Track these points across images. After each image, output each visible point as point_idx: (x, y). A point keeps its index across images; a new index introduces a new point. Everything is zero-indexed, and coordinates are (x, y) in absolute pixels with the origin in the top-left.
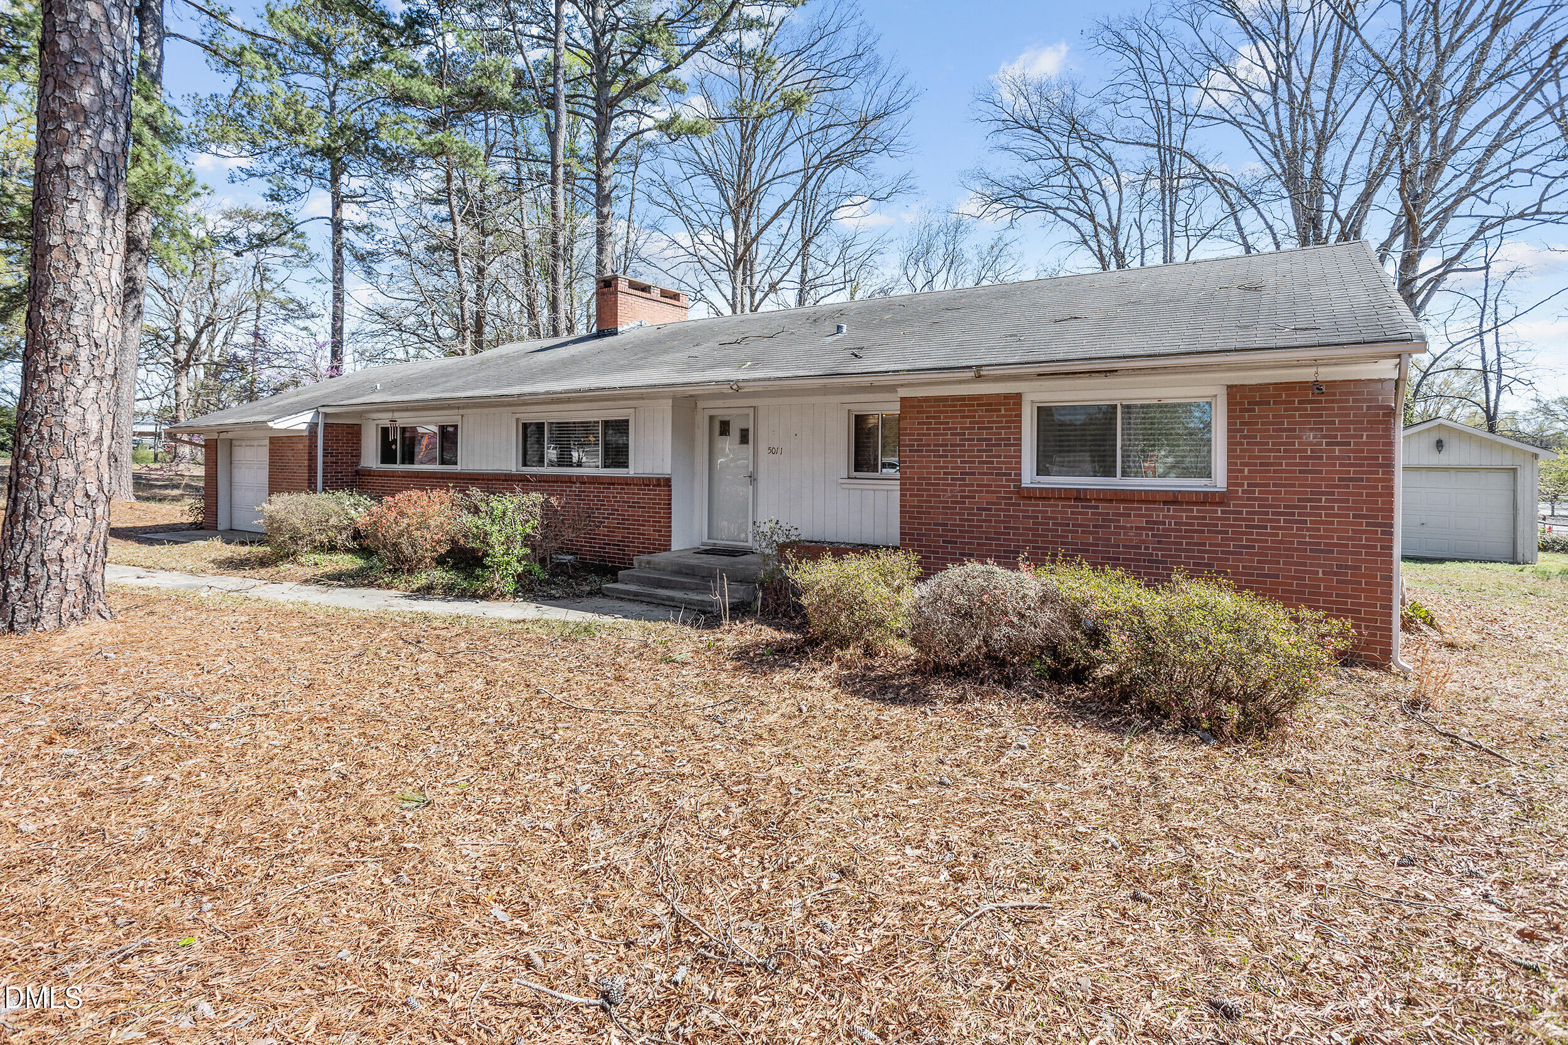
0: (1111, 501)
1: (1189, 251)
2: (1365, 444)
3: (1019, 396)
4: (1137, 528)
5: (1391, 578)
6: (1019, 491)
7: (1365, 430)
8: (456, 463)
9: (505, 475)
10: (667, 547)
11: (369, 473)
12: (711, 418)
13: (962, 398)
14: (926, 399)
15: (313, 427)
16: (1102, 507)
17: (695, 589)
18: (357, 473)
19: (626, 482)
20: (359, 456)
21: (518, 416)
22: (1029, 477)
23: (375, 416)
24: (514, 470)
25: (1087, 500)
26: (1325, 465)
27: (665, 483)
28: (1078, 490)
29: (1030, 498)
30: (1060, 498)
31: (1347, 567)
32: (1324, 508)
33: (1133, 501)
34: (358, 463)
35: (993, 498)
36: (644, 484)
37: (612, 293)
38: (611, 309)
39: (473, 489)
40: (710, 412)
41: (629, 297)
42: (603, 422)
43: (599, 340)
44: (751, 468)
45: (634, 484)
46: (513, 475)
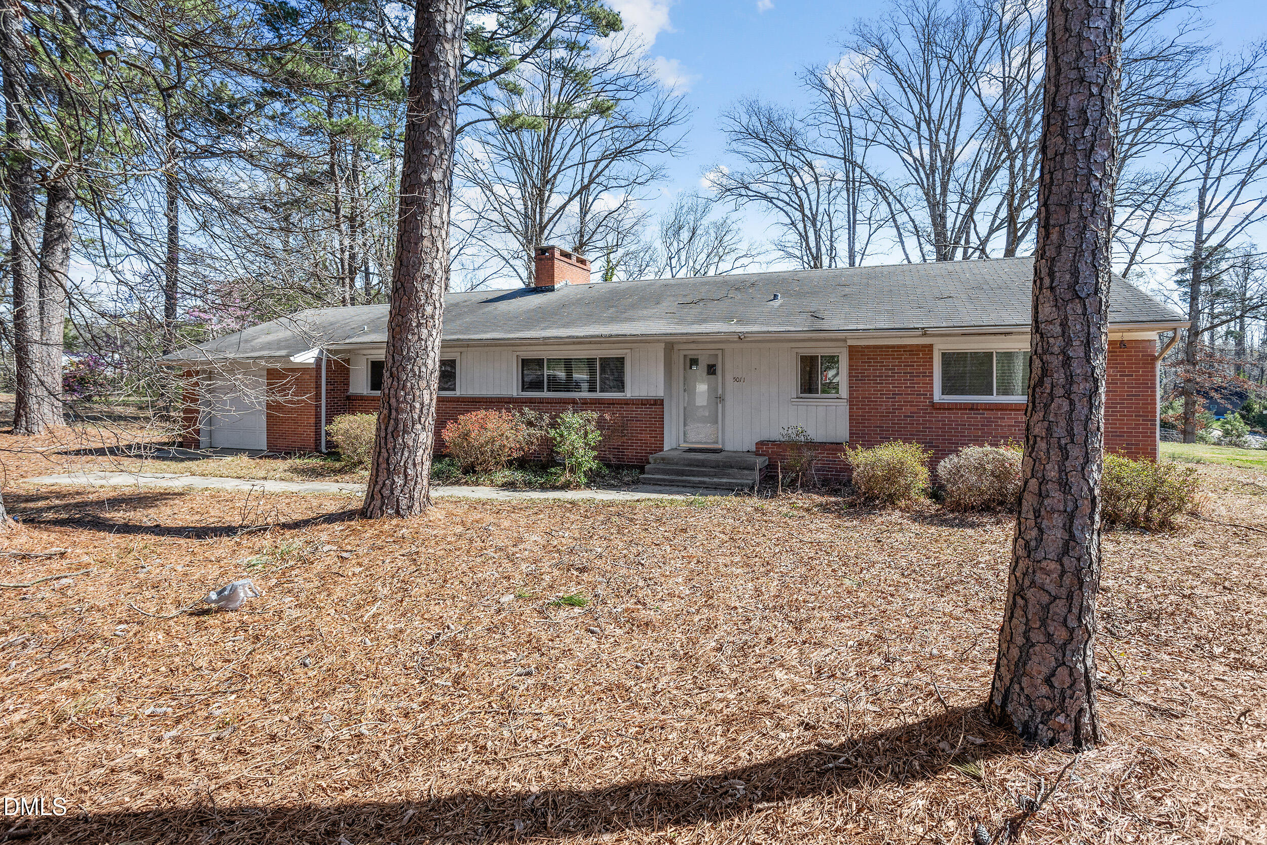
0: (992, 410)
1: (870, 236)
2: (1142, 376)
3: (931, 346)
4: (1009, 426)
5: (1155, 449)
6: (933, 405)
7: (1141, 368)
8: (454, 389)
9: (510, 398)
10: (661, 449)
11: (362, 398)
12: (685, 356)
13: (893, 347)
14: (868, 347)
15: (319, 360)
16: (987, 414)
17: (715, 476)
18: (348, 398)
19: (626, 402)
20: (348, 384)
21: (518, 353)
22: (938, 396)
23: (365, 352)
24: (515, 394)
25: (977, 409)
26: (1119, 387)
27: (658, 403)
28: (973, 404)
29: (940, 409)
30: (961, 409)
31: (1132, 444)
32: (1119, 412)
33: (1006, 410)
34: (347, 390)
35: (915, 409)
36: (642, 404)
37: (549, 259)
38: (548, 271)
39: (526, 410)
40: (683, 353)
41: (560, 263)
42: (601, 359)
43: (541, 295)
44: (720, 392)
45: (633, 404)
46: (516, 398)
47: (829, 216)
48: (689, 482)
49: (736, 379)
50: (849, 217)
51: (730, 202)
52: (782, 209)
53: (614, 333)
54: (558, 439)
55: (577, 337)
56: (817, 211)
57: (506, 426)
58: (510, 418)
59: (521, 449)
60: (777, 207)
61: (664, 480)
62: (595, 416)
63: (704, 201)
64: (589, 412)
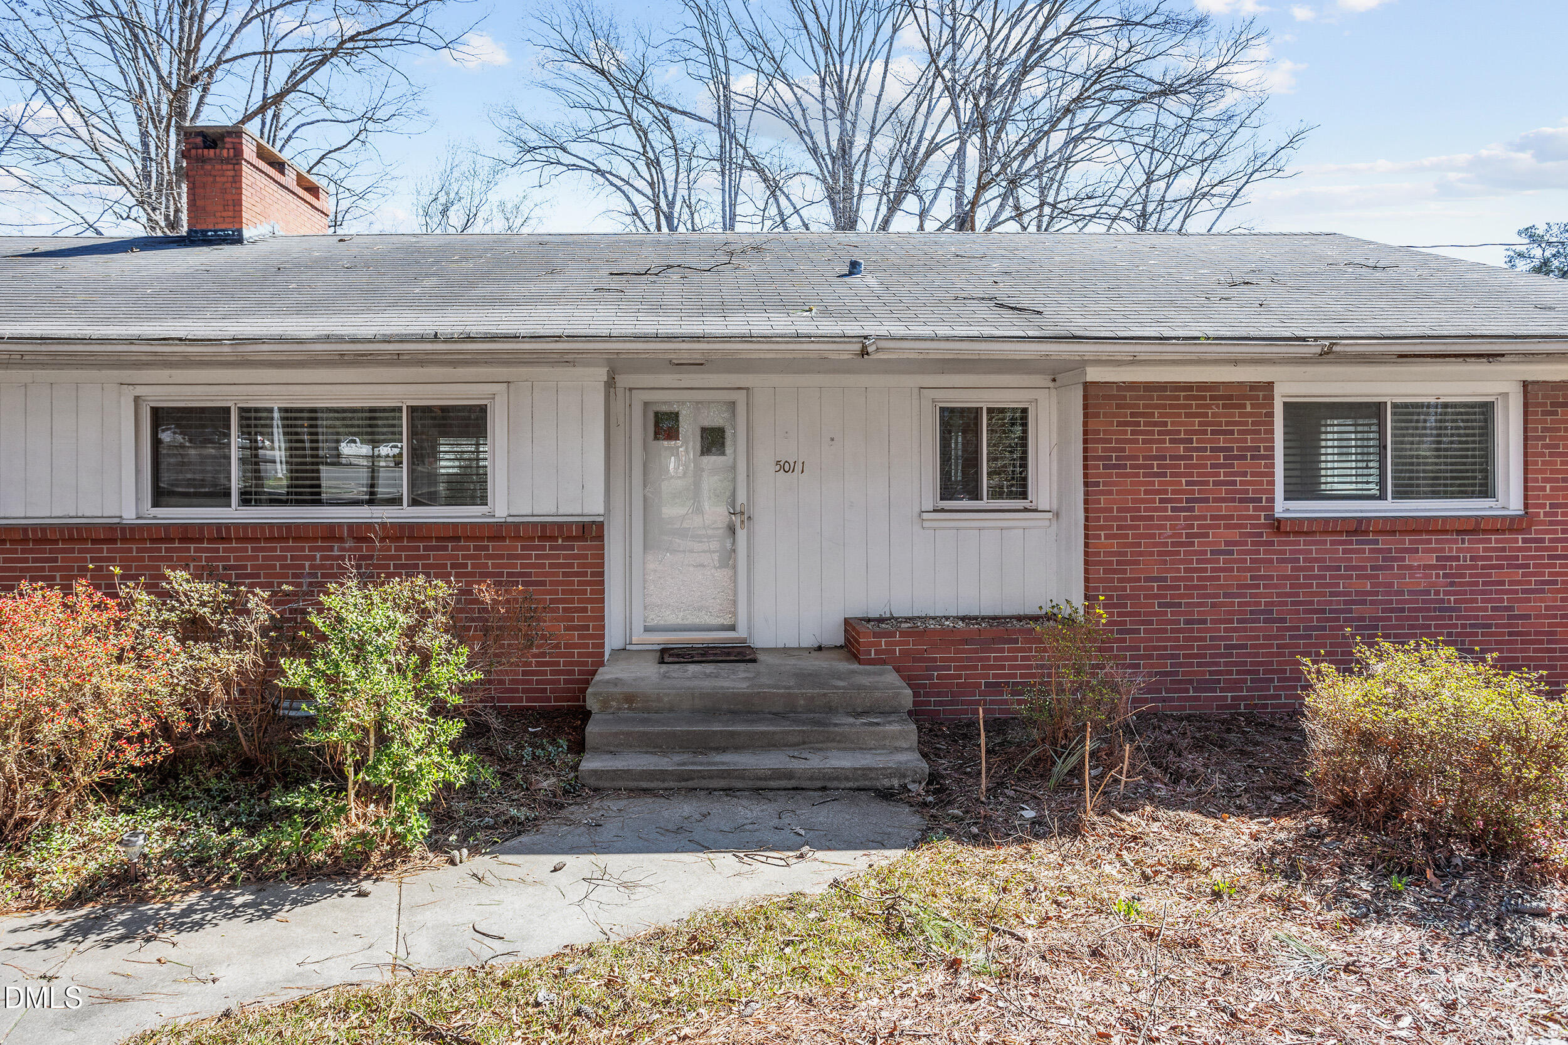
3: (1267, 386)
4: (1426, 567)
6: (1278, 526)
9: (111, 528)
13: (1189, 387)
14: (1132, 386)
16: (1383, 542)
19: (498, 533)
21: (140, 391)
22: (1280, 504)
24: (129, 513)
27: (597, 532)
29: (1286, 533)
30: (1331, 532)
35: (1234, 535)
36: (542, 538)
37: (227, 161)
38: (224, 191)
39: (178, 579)
40: (639, 397)
41: (257, 175)
42: (413, 409)
43: (205, 249)
44: (741, 498)
45: (517, 538)
46: (133, 528)
47: (689, 207)
48: (740, 775)
49: (784, 467)
50: (724, 211)
51: (530, 172)
52: (619, 188)
53: (474, 330)
54: (322, 696)
55: (354, 340)
56: (674, 195)
57: (98, 651)
58: (115, 613)
59: (165, 729)
60: (611, 184)
61: (662, 775)
62: (442, 589)
63: (489, 162)
64: (420, 580)
